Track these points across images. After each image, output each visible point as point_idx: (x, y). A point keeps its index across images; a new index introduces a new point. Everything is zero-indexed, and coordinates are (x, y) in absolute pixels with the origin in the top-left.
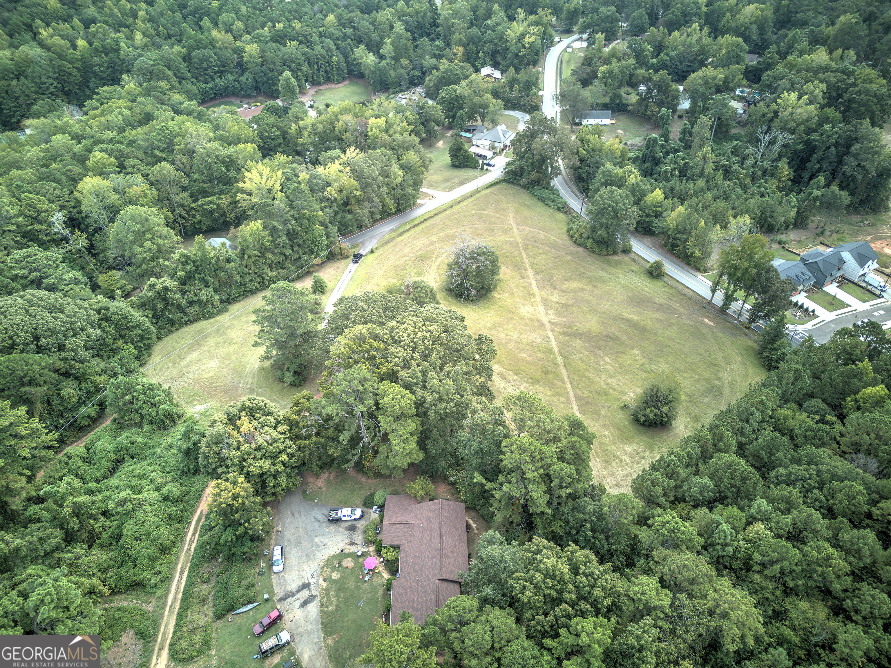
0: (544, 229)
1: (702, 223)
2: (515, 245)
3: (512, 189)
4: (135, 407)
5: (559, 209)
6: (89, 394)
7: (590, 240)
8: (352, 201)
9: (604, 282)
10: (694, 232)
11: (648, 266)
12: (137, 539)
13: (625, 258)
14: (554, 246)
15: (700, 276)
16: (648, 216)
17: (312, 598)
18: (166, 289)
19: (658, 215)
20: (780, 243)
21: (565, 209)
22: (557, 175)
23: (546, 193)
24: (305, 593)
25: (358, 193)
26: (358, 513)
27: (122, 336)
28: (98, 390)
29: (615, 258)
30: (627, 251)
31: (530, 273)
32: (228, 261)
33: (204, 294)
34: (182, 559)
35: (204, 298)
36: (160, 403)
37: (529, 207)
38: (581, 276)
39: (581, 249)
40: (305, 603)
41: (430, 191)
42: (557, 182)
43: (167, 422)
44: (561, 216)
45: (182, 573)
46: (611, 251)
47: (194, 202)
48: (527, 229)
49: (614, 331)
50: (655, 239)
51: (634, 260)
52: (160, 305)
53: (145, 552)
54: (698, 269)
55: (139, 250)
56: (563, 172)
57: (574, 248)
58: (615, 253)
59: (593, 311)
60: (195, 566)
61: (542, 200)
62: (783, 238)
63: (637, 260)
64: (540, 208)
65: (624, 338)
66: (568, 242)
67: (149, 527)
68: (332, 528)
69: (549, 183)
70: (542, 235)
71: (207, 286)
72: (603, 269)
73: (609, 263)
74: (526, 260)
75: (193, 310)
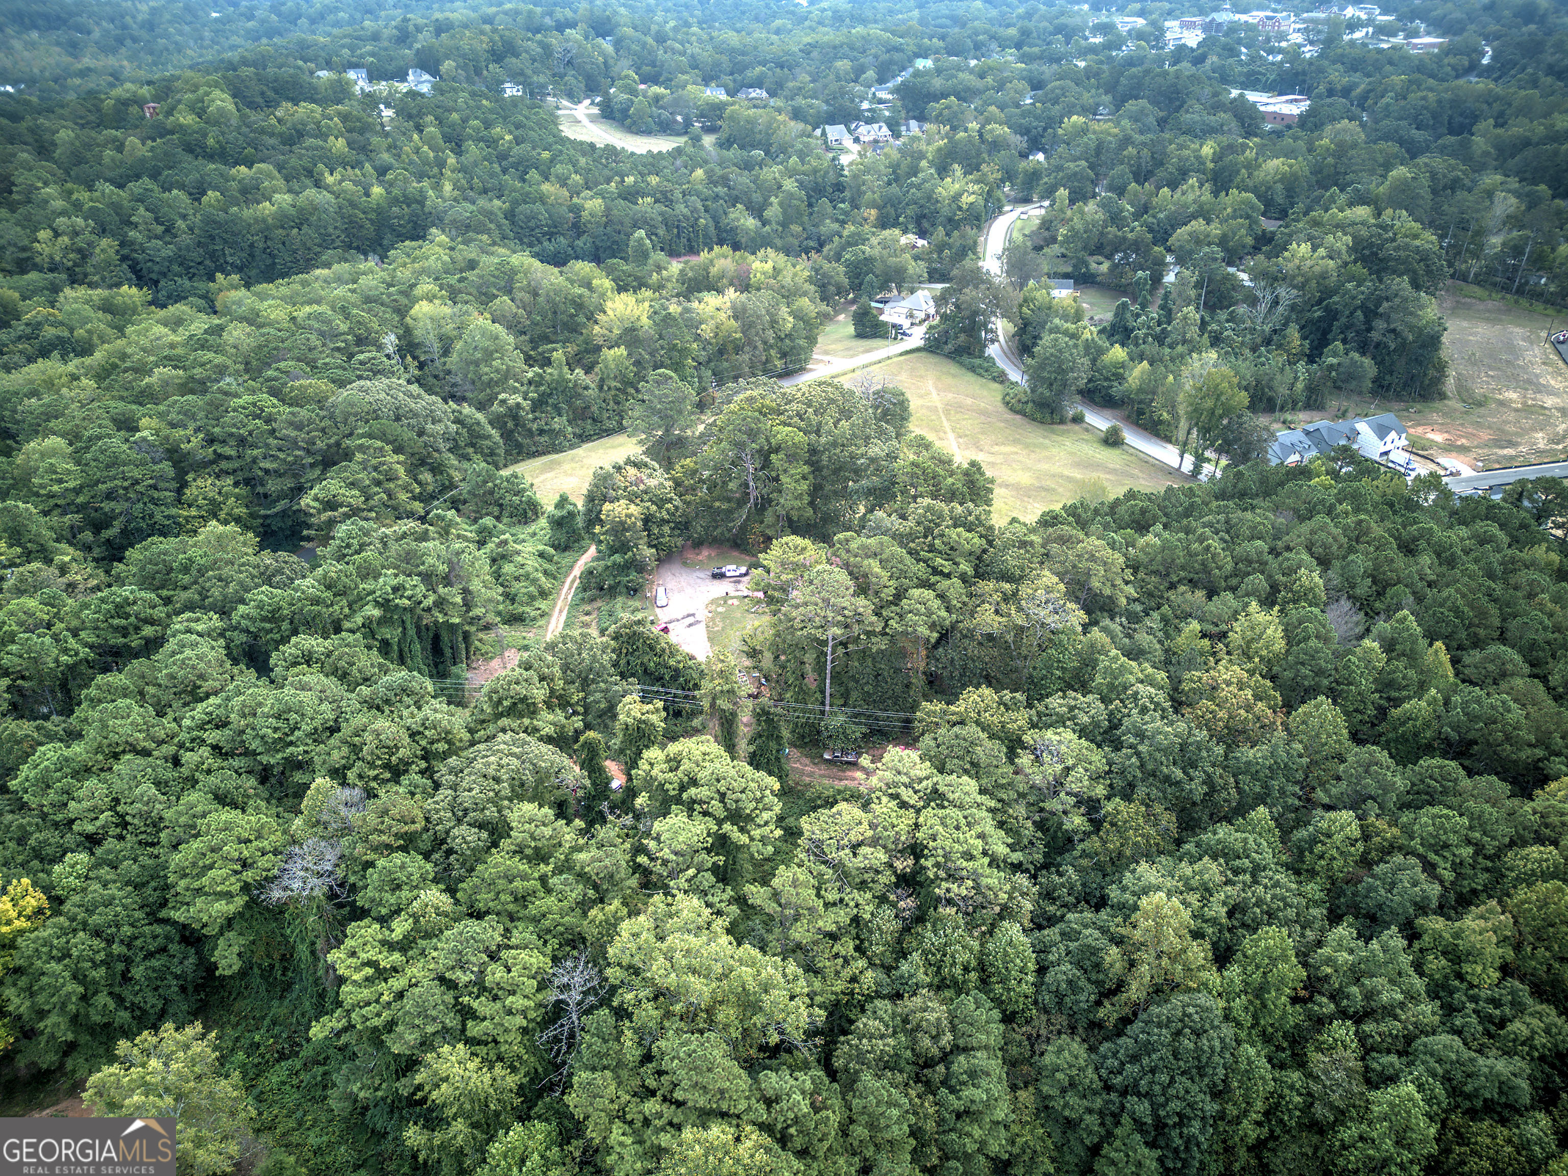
0: (973, 397)
1: (1171, 377)
2: (934, 410)
3: (932, 359)
4: (497, 496)
5: (994, 379)
6: (445, 489)
7: (1030, 405)
8: (730, 347)
9: (1046, 448)
10: (1160, 390)
11: (1103, 435)
12: (517, 579)
13: (1076, 427)
14: (983, 413)
15: (1170, 446)
16: (1107, 379)
17: (698, 622)
18: (518, 404)
19: (1120, 378)
20: (1284, 422)
21: (1001, 378)
22: (993, 341)
23: (978, 361)
24: (691, 620)
25: (738, 336)
26: (743, 570)
27: (473, 445)
28: (452, 486)
29: (1062, 427)
30: (1078, 419)
31: (951, 436)
32: (586, 388)
33: (558, 423)
34: (560, 603)
35: (557, 427)
36: (524, 490)
37: (954, 376)
38: (1015, 442)
39: (1018, 417)
40: (690, 625)
41: (826, 358)
42: (992, 350)
43: (530, 514)
44: (996, 385)
45: (561, 611)
46: (1057, 418)
47: (533, 349)
48: (950, 396)
49: (1050, 483)
50: (1117, 412)
51: (1087, 430)
52: (510, 425)
53: (524, 590)
54: (1170, 442)
55: (487, 369)
56: (1001, 339)
57: (1010, 416)
58: (1062, 422)
59: (1026, 469)
60: (574, 606)
61: (972, 369)
62: (1289, 417)
63: (1090, 429)
64: (970, 377)
65: (1061, 490)
66: (1002, 408)
67: (529, 569)
68: (716, 582)
69: (982, 351)
70: (969, 401)
71: (560, 415)
72: (1045, 437)
73: (1053, 432)
74: (946, 423)
75: (543, 439)
